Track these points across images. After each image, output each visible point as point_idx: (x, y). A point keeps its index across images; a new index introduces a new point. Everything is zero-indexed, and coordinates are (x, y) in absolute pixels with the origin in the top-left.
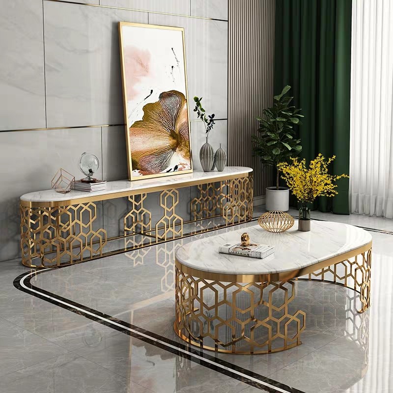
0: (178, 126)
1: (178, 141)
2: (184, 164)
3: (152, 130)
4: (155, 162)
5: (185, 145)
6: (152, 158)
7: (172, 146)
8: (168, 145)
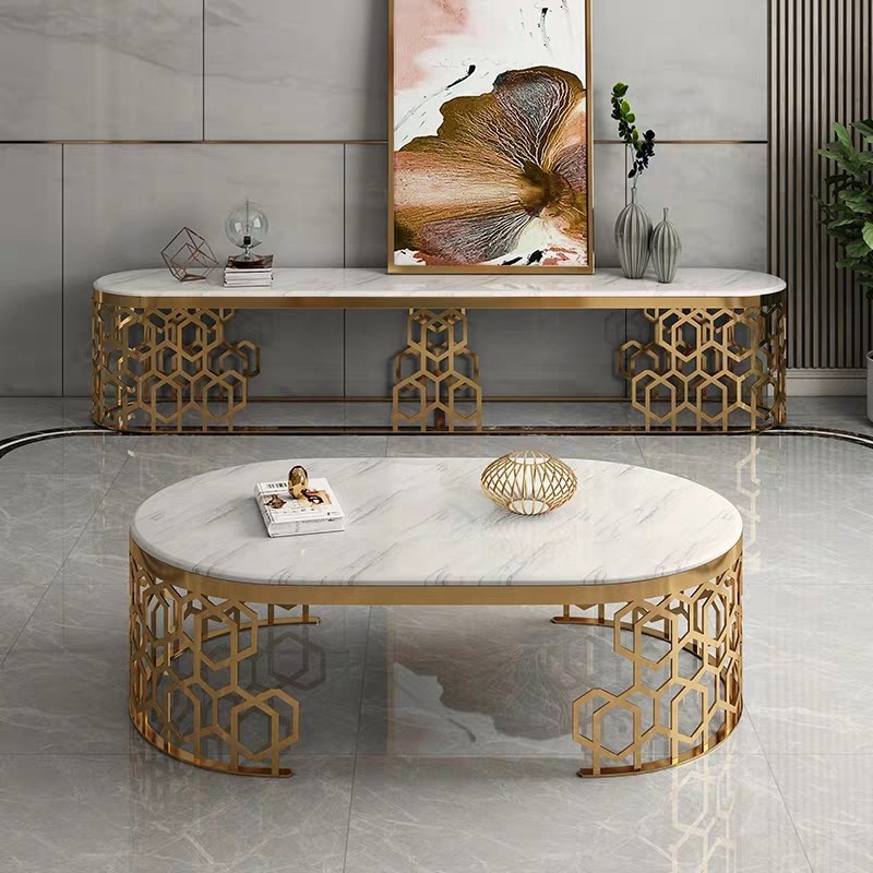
0: (550, 155)
1: (547, 191)
2: (564, 250)
3: (465, 159)
4: (468, 236)
5: (573, 204)
6: (458, 226)
7: (528, 202)
8: (513, 198)
